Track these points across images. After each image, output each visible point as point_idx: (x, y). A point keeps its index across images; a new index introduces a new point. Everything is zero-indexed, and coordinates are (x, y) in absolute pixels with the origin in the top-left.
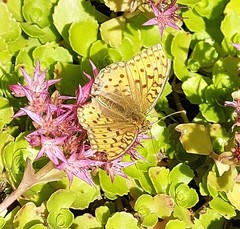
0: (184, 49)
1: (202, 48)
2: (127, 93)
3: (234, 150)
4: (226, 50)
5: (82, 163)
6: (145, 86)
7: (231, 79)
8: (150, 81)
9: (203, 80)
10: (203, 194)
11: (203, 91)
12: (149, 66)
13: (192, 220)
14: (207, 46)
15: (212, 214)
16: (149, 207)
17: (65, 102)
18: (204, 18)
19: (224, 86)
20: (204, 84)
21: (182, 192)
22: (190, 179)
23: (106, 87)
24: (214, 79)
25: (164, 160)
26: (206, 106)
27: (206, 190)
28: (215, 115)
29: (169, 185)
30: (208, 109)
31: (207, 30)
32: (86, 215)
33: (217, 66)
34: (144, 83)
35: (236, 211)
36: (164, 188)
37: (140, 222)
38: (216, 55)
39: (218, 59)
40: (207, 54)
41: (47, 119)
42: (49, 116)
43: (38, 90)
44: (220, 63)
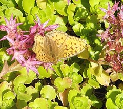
1: (81, 11)
2: (58, 46)
3: (105, 57)
4: (92, 12)
5: (33, 63)
8: (71, 50)
9: (82, 25)
10: (84, 77)
11: (82, 30)
13: (80, 89)
15: (88, 86)
16: (60, 83)
17: (24, 34)
19: (91, 28)
20: (82, 27)
21: (75, 76)
22: (78, 70)
24: (87, 25)
26: (83, 37)
27: (86, 75)
28: (87, 41)
29: (69, 73)
31: (82, 3)
32: (31, 87)
34: (68, 48)
35: (100, 85)
36: (67, 74)
38: (87, 14)
39: (88, 16)
40: (83, 14)
41: (16, 41)
42: (17, 40)
43: (12, 28)
44: (89, 18)
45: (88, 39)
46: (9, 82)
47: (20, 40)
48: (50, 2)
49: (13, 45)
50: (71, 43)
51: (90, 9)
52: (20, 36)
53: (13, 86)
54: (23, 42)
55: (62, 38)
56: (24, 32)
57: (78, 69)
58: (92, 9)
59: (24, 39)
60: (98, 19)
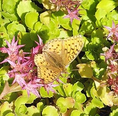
0: (78, 25)
1: (86, 24)
2: (59, 54)
3: (107, 80)
4: (98, 26)
5: (34, 86)
6: (69, 53)
7: (100, 40)
8: (72, 51)
9: (87, 40)
10: (88, 96)
11: (87, 45)
12: (73, 44)
13: (83, 109)
14: (89, 24)
15: (92, 105)
16: (63, 103)
17: (26, 56)
18: (87, 10)
19: (97, 43)
20: (87, 42)
21: (78, 95)
23: (50, 49)
24: (92, 40)
25: (69, 79)
26: (88, 52)
27: (90, 94)
28: (93, 56)
29: (72, 92)
30: (89, 54)
31: (88, 16)
33: (94, 33)
34: (69, 51)
35: (104, 105)
36: (70, 93)
37: (59, 110)
38: (93, 28)
39: (94, 30)
40: (89, 27)
41: (17, 64)
42: (19, 63)
43: (13, 50)
44: (95, 32)
45: (93, 55)
46: (10, 103)
47: (21, 63)
48: (54, 17)
49: (14, 68)
50: (69, 45)
51: (96, 22)
52: (21, 59)
53: (14, 107)
54: (24, 64)
55: (58, 45)
56: (25, 53)
57: (81, 87)
58: (98, 23)
59: (25, 62)
60: (104, 33)
